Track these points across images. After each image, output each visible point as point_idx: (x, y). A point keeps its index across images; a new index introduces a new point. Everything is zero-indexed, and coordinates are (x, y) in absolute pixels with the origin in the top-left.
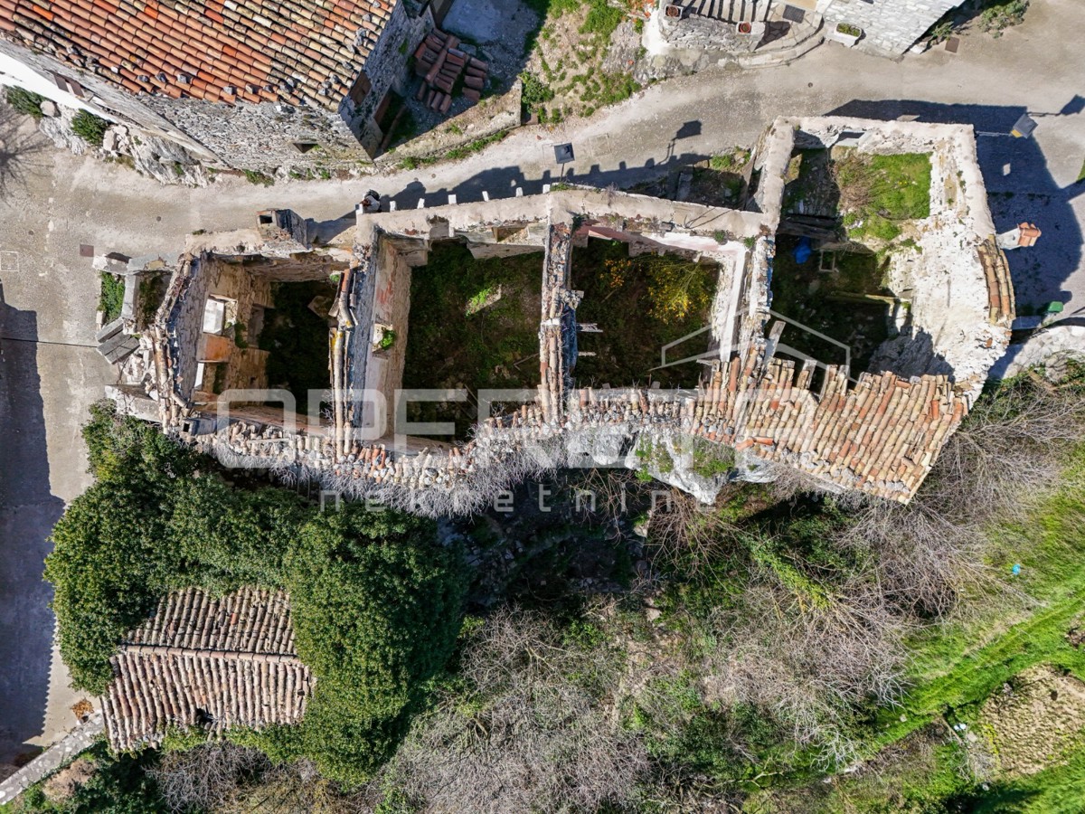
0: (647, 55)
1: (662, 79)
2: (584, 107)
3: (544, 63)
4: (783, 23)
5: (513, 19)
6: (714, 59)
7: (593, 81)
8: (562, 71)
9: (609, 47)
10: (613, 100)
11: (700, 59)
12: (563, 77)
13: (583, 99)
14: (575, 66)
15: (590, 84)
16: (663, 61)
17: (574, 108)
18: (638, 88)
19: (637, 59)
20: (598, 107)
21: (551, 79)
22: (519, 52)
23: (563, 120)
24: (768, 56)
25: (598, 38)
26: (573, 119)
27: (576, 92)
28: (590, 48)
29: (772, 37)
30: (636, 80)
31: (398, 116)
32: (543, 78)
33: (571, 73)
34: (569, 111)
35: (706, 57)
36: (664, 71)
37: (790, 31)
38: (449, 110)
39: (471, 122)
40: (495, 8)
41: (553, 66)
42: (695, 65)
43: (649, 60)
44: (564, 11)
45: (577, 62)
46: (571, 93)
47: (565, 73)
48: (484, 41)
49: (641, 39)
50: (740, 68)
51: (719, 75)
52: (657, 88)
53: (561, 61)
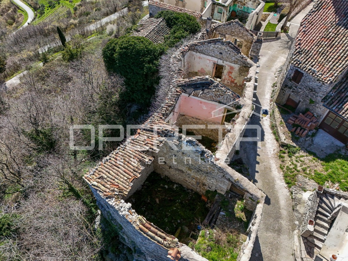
0: (303, 192)
1: (292, 196)
2: (284, 167)
3: (303, 156)
4: (313, 254)
5: (322, 150)
6: (299, 220)
7: (294, 171)
8: (300, 161)
9: (308, 178)
10: (285, 177)
11: (299, 213)
12: (296, 161)
13: (287, 167)
14: (301, 166)
15: (293, 170)
16: (300, 197)
17: (284, 163)
18: (290, 187)
19: (302, 188)
20: (283, 171)
21: (297, 157)
22: (308, 149)
23: (280, 159)
24: (298, 244)
25: (312, 176)
26: (280, 162)
27: (290, 165)
28: (308, 172)
29: (307, 247)
30: (292, 187)
31: (288, 110)
32: (297, 155)
33: (299, 165)
34: (283, 161)
35: (300, 216)
36: (295, 198)
37: (308, 256)
38: (289, 123)
39: (283, 129)
40: (326, 146)
41: (302, 159)
42: (297, 211)
43: (301, 192)
44: (324, 167)
45: (302, 167)
46: (290, 163)
47: (298, 162)
48: (313, 139)
49: (310, 191)
50: (293, 230)
51: (291, 220)
52: (288, 194)
53: (303, 162)
